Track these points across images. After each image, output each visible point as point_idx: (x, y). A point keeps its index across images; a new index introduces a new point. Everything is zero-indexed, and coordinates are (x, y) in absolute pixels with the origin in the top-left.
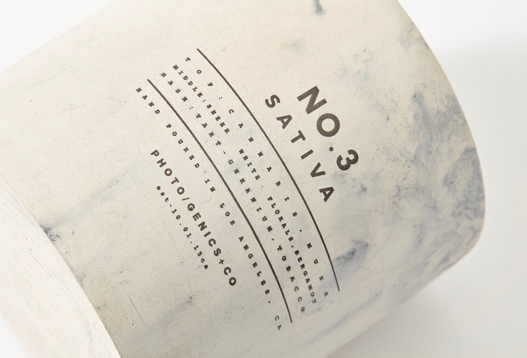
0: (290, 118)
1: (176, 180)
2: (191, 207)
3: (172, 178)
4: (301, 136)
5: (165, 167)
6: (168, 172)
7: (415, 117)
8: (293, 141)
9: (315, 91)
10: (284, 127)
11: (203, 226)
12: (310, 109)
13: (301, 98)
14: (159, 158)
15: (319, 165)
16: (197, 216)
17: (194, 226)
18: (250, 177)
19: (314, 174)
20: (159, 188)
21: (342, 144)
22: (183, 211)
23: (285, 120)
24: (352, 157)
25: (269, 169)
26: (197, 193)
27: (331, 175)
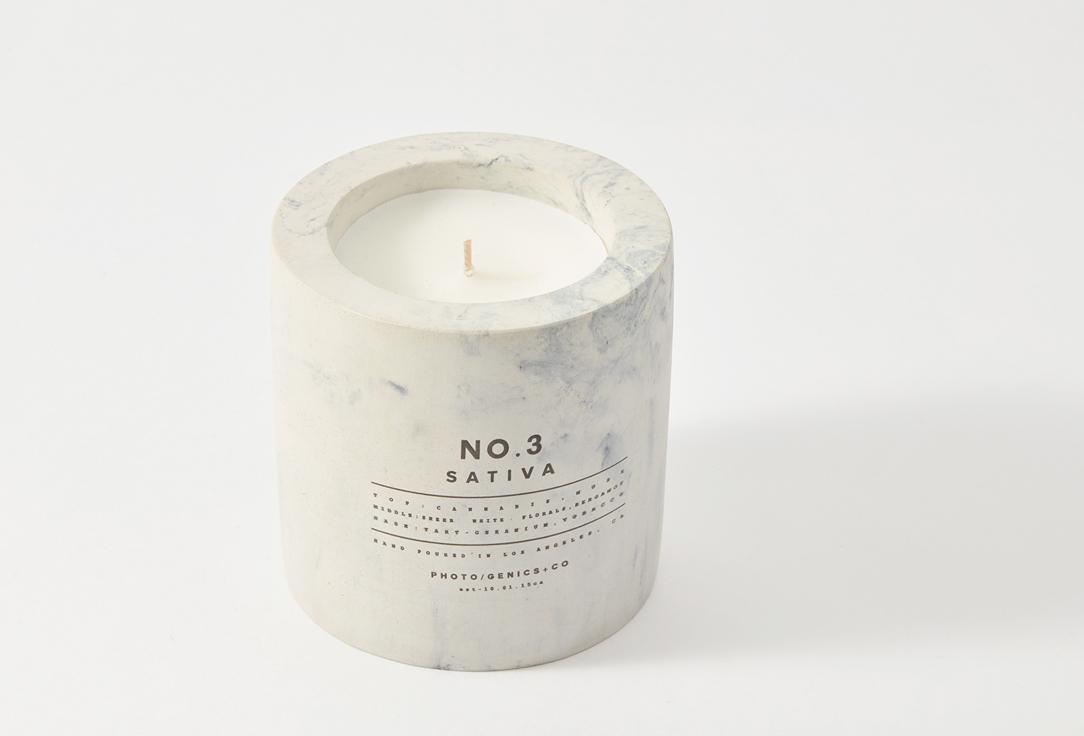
0: (473, 473)
1: (464, 576)
2: (491, 577)
3: (460, 577)
4: (492, 473)
5: (449, 576)
6: (454, 577)
7: (537, 374)
8: (492, 481)
9: (465, 444)
10: (477, 482)
11: (510, 575)
12: (476, 455)
13: (463, 457)
14: (439, 575)
15: (524, 470)
16: (500, 576)
17: (506, 581)
18: (498, 526)
19: (527, 476)
20: (461, 590)
21: (519, 444)
22: (490, 583)
23: (472, 477)
24: (534, 440)
25: (501, 508)
26: (483, 567)
27: (537, 463)
